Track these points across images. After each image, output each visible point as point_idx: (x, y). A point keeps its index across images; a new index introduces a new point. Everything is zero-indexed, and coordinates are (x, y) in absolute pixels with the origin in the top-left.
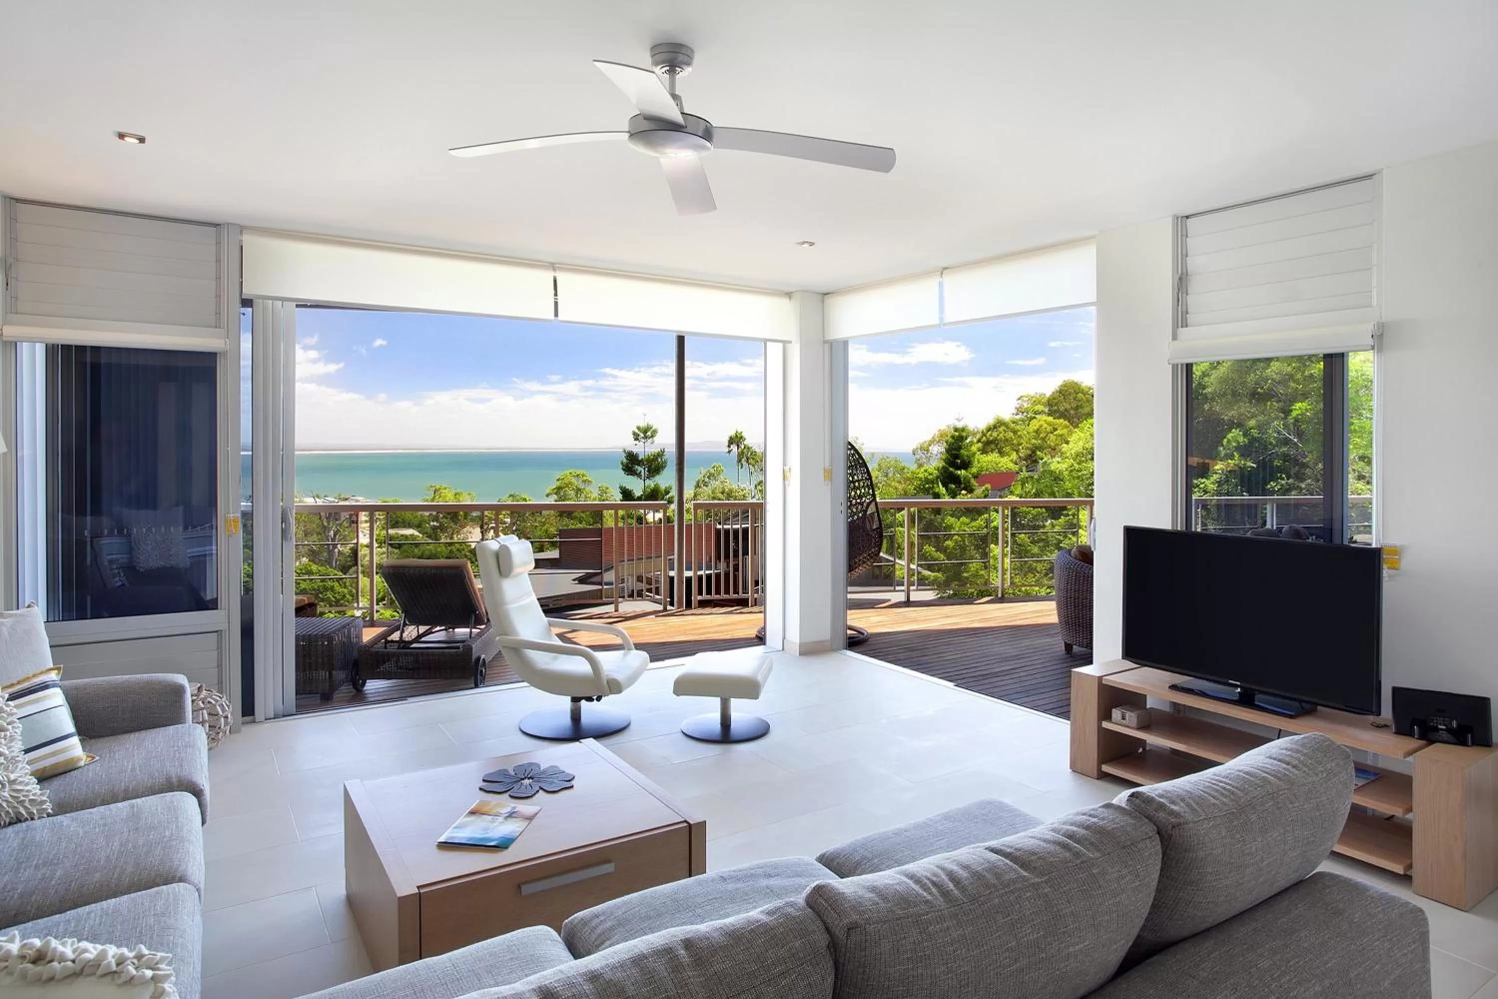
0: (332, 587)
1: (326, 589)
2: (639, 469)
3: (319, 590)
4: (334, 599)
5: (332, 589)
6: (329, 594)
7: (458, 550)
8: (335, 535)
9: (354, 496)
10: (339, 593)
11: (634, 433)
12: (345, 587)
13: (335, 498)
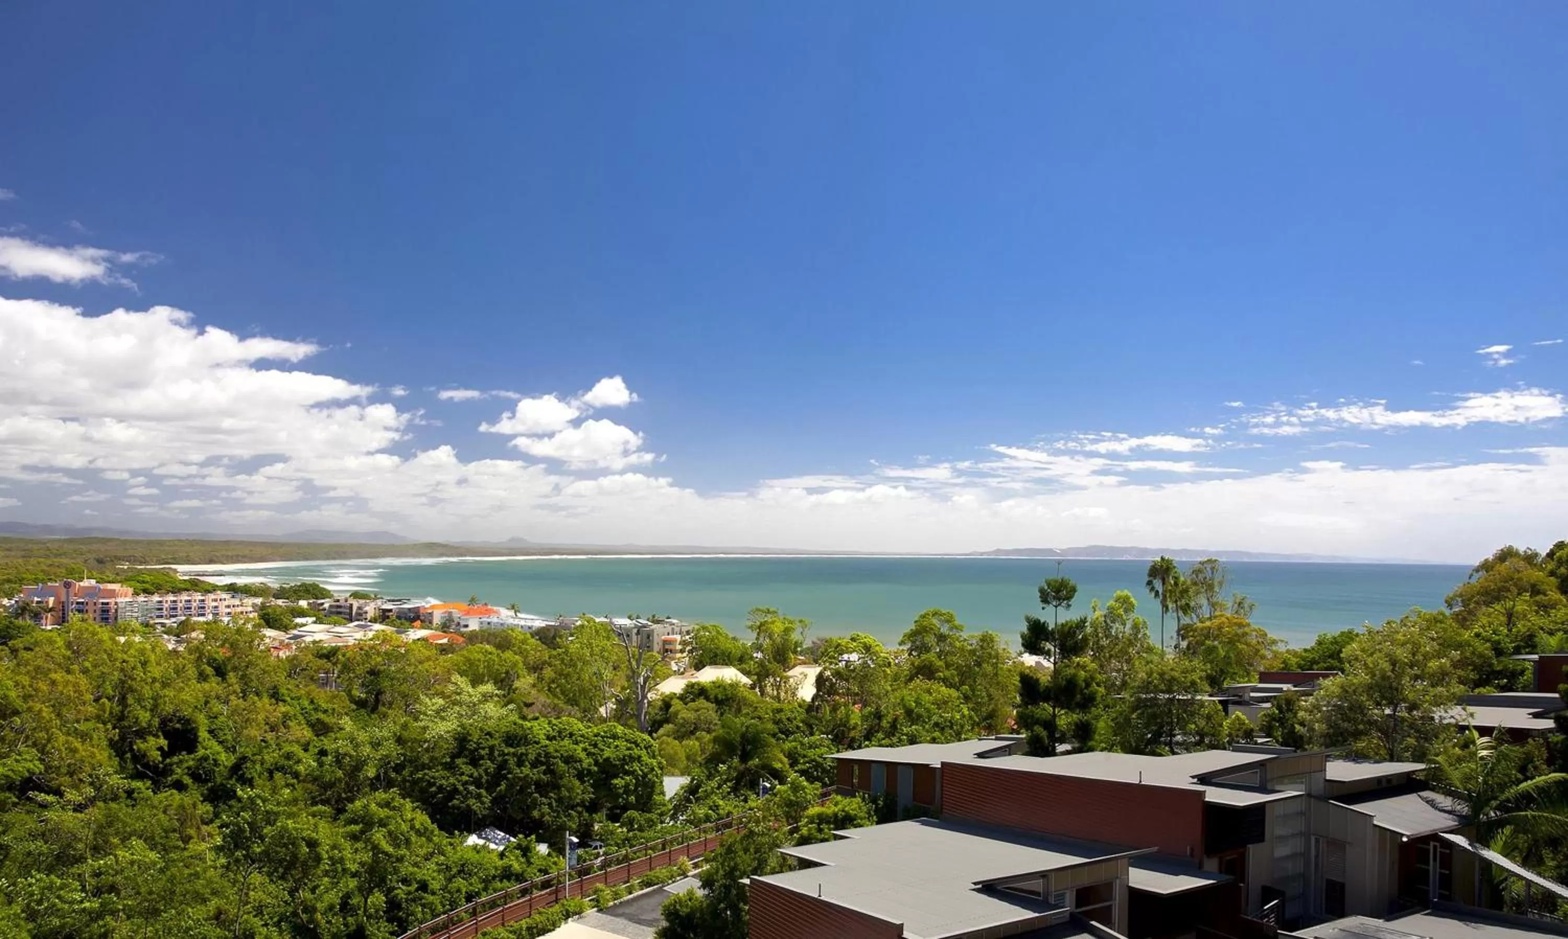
0: (640, 757)
1: (632, 759)
2: (1048, 646)
3: (624, 759)
4: (640, 773)
5: (639, 758)
6: (636, 766)
7: (788, 719)
8: (645, 683)
9: (668, 618)
10: (647, 764)
11: (1042, 591)
12: (654, 757)
13: (648, 620)
